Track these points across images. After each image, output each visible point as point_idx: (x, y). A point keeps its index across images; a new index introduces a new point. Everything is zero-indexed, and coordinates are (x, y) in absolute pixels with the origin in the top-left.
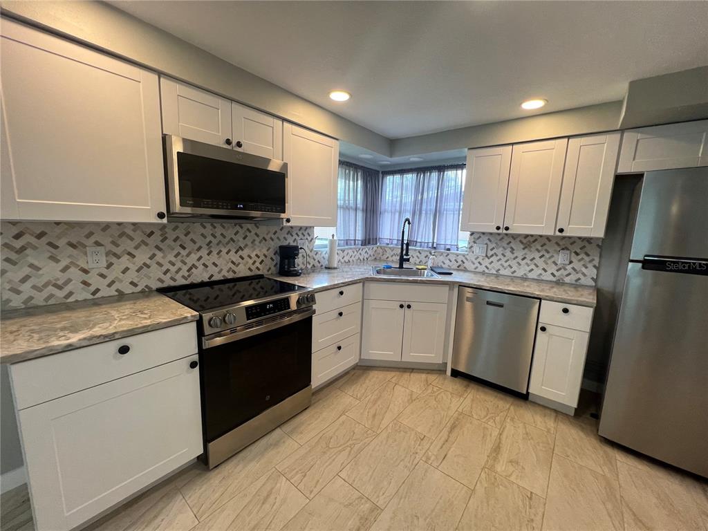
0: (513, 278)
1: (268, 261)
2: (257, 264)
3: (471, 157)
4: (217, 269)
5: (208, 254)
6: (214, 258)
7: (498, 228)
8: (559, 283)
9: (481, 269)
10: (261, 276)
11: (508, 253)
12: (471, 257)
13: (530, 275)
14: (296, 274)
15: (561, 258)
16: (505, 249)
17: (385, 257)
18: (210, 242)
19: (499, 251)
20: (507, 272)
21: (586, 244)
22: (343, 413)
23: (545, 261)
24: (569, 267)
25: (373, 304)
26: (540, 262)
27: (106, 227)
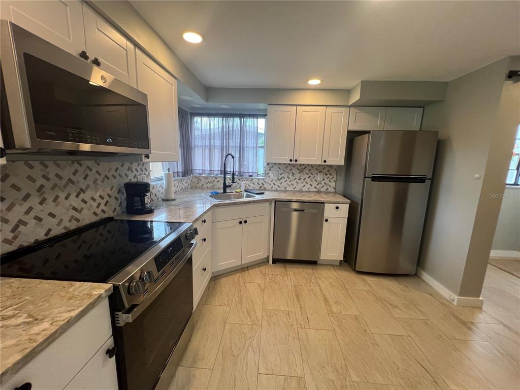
0: (294, 192)
1: (112, 201)
2: (102, 207)
5: (41, 203)
7: (291, 160)
8: (318, 192)
9: (275, 187)
10: (110, 219)
11: (291, 176)
12: (268, 180)
13: (304, 189)
15: (319, 177)
16: (289, 173)
17: (200, 185)
18: (42, 186)
19: (286, 175)
20: (291, 188)
21: (330, 168)
23: (311, 180)
24: (323, 183)
26: (308, 180)
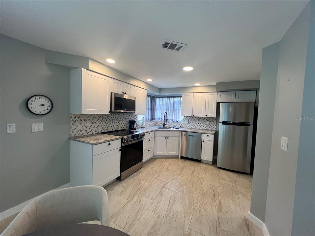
0: (196, 129)
1: (126, 125)
2: (123, 126)
3: (183, 95)
4: (114, 127)
6: (113, 124)
7: (191, 115)
8: (207, 130)
9: (187, 127)
10: (125, 130)
11: (194, 122)
12: (184, 123)
13: (200, 128)
14: (135, 129)
15: (208, 123)
16: (193, 121)
17: (157, 124)
19: (192, 122)
20: (194, 128)
21: (213, 119)
22: (152, 168)
23: (204, 124)
24: (209, 125)
25: (157, 138)
26: (202, 124)
27: (91, 115)
